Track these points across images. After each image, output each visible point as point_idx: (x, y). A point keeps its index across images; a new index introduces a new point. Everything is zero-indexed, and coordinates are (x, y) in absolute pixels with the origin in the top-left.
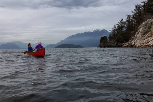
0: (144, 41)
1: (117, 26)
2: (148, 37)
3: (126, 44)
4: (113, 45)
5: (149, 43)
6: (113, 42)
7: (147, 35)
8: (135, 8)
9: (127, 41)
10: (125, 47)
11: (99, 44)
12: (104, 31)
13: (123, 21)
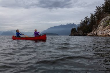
0: (105, 32)
1: (83, 21)
2: (108, 29)
3: (90, 34)
4: (80, 34)
5: (108, 34)
6: (81, 32)
7: (106, 28)
8: (96, 9)
9: (90, 31)
10: (89, 36)
11: (70, 33)
12: (74, 24)
13: (88, 18)
